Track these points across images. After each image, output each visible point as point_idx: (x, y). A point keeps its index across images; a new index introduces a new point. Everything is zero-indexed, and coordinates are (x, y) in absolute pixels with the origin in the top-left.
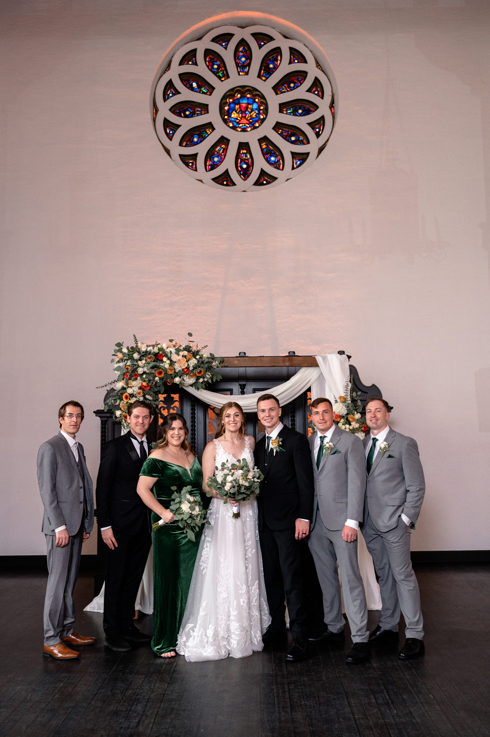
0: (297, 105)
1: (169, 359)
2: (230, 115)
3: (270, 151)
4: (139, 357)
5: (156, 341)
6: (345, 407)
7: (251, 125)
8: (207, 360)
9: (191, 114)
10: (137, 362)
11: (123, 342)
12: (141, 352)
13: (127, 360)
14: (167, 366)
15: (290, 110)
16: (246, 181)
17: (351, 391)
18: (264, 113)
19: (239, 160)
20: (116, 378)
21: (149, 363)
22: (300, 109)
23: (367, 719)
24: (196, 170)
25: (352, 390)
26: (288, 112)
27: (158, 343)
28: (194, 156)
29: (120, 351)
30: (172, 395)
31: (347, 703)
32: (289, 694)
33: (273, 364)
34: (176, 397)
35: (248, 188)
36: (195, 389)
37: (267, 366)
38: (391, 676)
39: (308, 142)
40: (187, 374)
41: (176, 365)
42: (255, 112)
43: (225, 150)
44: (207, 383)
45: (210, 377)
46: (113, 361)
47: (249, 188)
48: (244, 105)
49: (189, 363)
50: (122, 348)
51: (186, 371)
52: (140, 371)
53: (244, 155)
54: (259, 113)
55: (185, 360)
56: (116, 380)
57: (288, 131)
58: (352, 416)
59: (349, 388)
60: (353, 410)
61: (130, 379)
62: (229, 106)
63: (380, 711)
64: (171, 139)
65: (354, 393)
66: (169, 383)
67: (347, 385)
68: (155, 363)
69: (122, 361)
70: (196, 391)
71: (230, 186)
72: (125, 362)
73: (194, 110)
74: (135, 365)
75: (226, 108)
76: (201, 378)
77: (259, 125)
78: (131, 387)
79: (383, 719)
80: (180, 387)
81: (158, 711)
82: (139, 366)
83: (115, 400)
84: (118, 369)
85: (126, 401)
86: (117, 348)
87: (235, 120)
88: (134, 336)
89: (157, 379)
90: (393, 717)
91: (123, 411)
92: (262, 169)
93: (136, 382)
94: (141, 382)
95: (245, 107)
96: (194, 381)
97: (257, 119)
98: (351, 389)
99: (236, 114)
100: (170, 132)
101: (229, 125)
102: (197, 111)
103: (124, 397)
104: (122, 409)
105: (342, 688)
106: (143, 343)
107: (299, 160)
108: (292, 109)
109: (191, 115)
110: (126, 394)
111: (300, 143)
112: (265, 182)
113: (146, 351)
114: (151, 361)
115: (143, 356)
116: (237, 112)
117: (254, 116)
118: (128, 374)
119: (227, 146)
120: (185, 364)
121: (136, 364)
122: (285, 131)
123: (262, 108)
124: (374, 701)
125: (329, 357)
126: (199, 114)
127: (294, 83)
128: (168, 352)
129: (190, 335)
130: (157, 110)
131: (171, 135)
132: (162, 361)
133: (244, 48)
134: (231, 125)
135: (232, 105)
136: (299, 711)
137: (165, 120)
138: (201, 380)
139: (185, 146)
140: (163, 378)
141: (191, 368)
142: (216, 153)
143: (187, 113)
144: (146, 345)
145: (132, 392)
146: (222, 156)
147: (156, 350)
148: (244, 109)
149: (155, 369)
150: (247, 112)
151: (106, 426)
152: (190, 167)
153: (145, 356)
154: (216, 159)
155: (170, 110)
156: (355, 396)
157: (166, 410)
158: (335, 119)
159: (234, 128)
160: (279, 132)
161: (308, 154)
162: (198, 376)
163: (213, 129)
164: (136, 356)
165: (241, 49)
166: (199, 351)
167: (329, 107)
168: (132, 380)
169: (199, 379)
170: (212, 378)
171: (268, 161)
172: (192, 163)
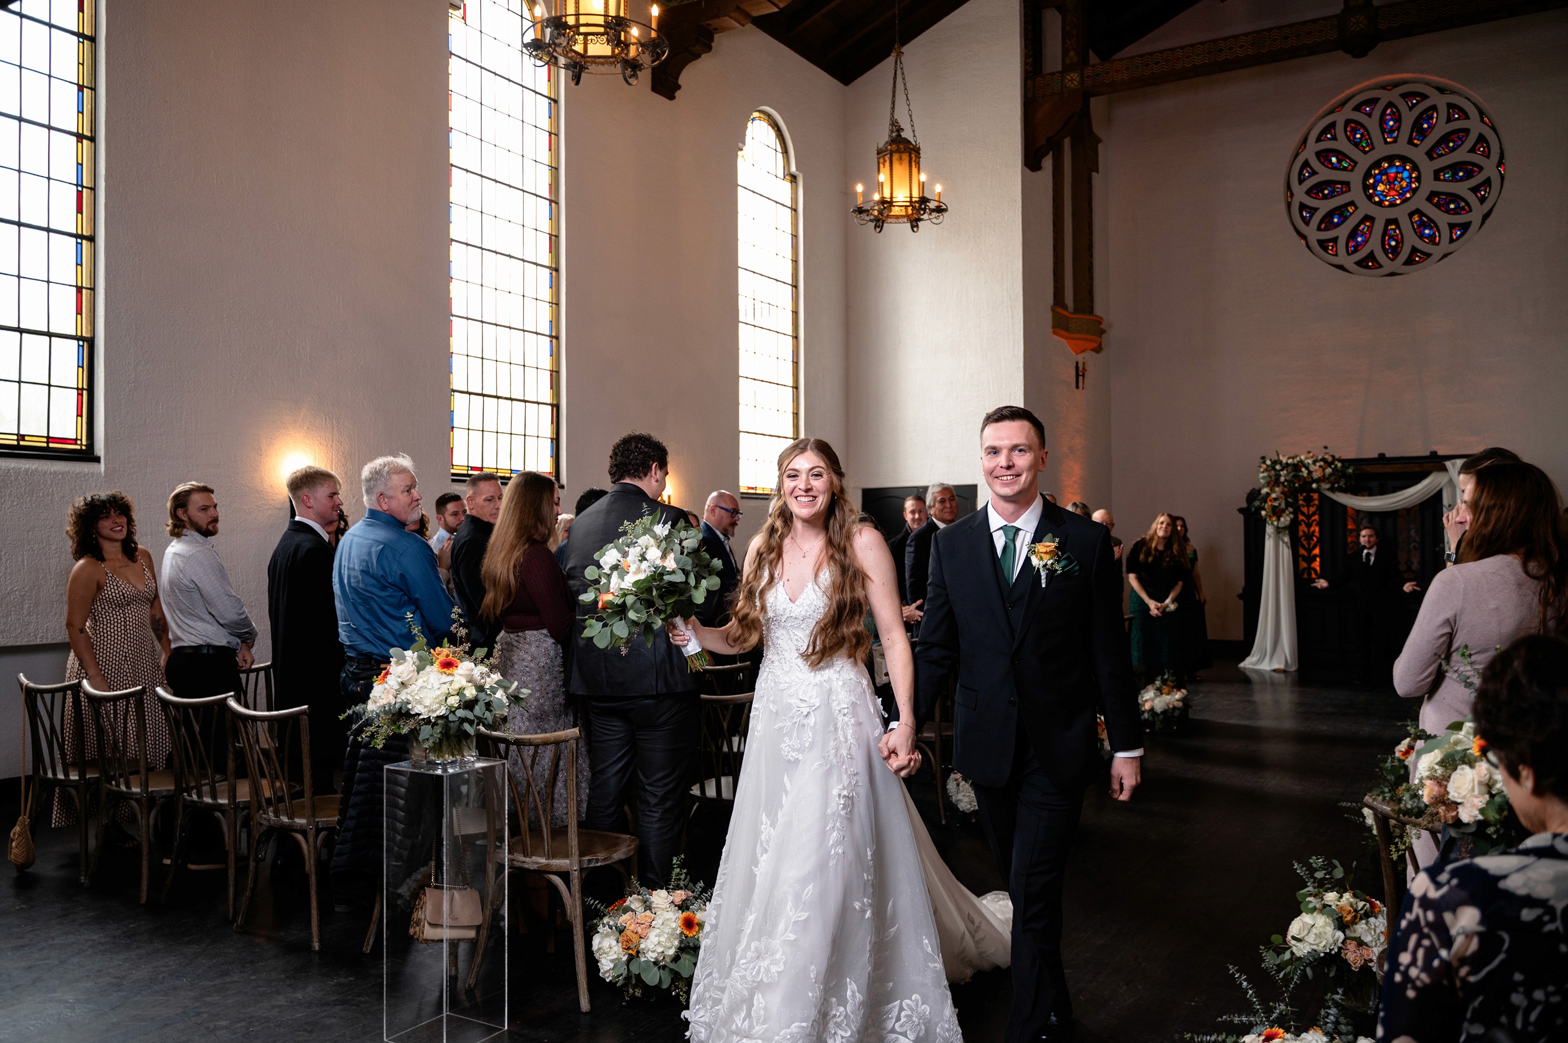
0: (1456, 169)
1: (1307, 468)
2: (1376, 188)
3: (1424, 224)
4: (1281, 467)
5: (1296, 453)
7: (1400, 197)
9: (1331, 194)
10: (1279, 472)
11: (1266, 455)
12: (1283, 464)
13: (1271, 470)
14: (1305, 475)
15: (1449, 175)
16: (1395, 262)
18: (1416, 181)
19: (1387, 237)
21: (1290, 473)
22: (1461, 171)
24: (1336, 255)
26: (1446, 177)
27: (1297, 456)
28: (1335, 240)
29: (1264, 463)
30: (1312, 494)
34: (1315, 496)
35: (1397, 269)
36: (1332, 492)
39: (1471, 210)
40: (1323, 481)
41: (1314, 474)
42: (1406, 182)
43: (1370, 228)
44: (1341, 488)
45: (1345, 482)
46: (1259, 471)
47: (1399, 267)
48: (1392, 175)
49: (1325, 471)
50: (1266, 461)
51: (1323, 479)
52: (1282, 479)
53: (1393, 231)
54: (1411, 182)
55: (1322, 469)
57: (1446, 199)
61: (1274, 486)
62: (1374, 178)
64: (1307, 223)
66: (1308, 487)
68: (1295, 472)
69: (1266, 471)
71: (1377, 268)
72: (1268, 472)
73: (1334, 189)
74: (1278, 474)
75: (1371, 181)
76: (1336, 483)
77: (1410, 195)
78: (1275, 492)
80: (1318, 491)
82: (1281, 475)
83: (1260, 502)
84: (1264, 478)
85: (1270, 503)
86: (1262, 461)
87: (1381, 193)
88: (1277, 449)
89: (1297, 485)
91: (1267, 511)
92: (1413, 246)
93: (1279, 488)
94: (1283, 488)
95: (1393, 177)
96: (1330, 486)
97: (1408, 188)
99: (1382, 186)
100: (1306, 216)
101: (1374, 200)
102: (1337, 189)
103: (1268, 500)
104: (1267, 509)
106: (1283, 456)
107: (1459, 230)
108: (1450, 173)
109: (1330, 196)
110: (1270, 497)
111: (1460, 212)
112: (1417, 259)
113: (1287, 463)
114: (1291, 471)
115: (1284, 467)
116: (1385, 183)
117: (1404, 186)
118: (1271, 481)
119: (1372, 224)
120: (1321, 472)
122: (1441, 199)
123: (1414, 175)
126: (1340, 193)
127: (1454, 142)
128: (1306, 463)
129: (1326, 448)
131: (1308, 220)
132: (1301, 471)
133: (1392, 111)
134: (1377, 200)
135: (1378, 177)
137: (1301, 204)
138: (1336, 485)
139: (1325, 230)
140: (1302, 484)
142: (1359, 232)
143: (1326, 192)
144: (1286, 456)
145: (1276, 496)
146: (1367, 235)
147: (1295, 461)
148: (1393, 179)
149: (1295, 477)
150: (1396, 182)
151: (1251, 524)
152: (1329, 253)
153: (1286, 467)
154: (1359, 239)
155: (1307, 193)
157: (1306, 508)
158: (1504, 180)
159: (1380, 204)
160: (1435, 202)
161: (1470, 223)
162: (1333, 482)
163: (1356, 208)
164: (1278, 467)
165: (1389, 111)
166: (1334, 461)
167: (1497, 167)
168: (1276, 486)
170: (1345, 484)
171: (1421, 236)
172: (1332, 246)
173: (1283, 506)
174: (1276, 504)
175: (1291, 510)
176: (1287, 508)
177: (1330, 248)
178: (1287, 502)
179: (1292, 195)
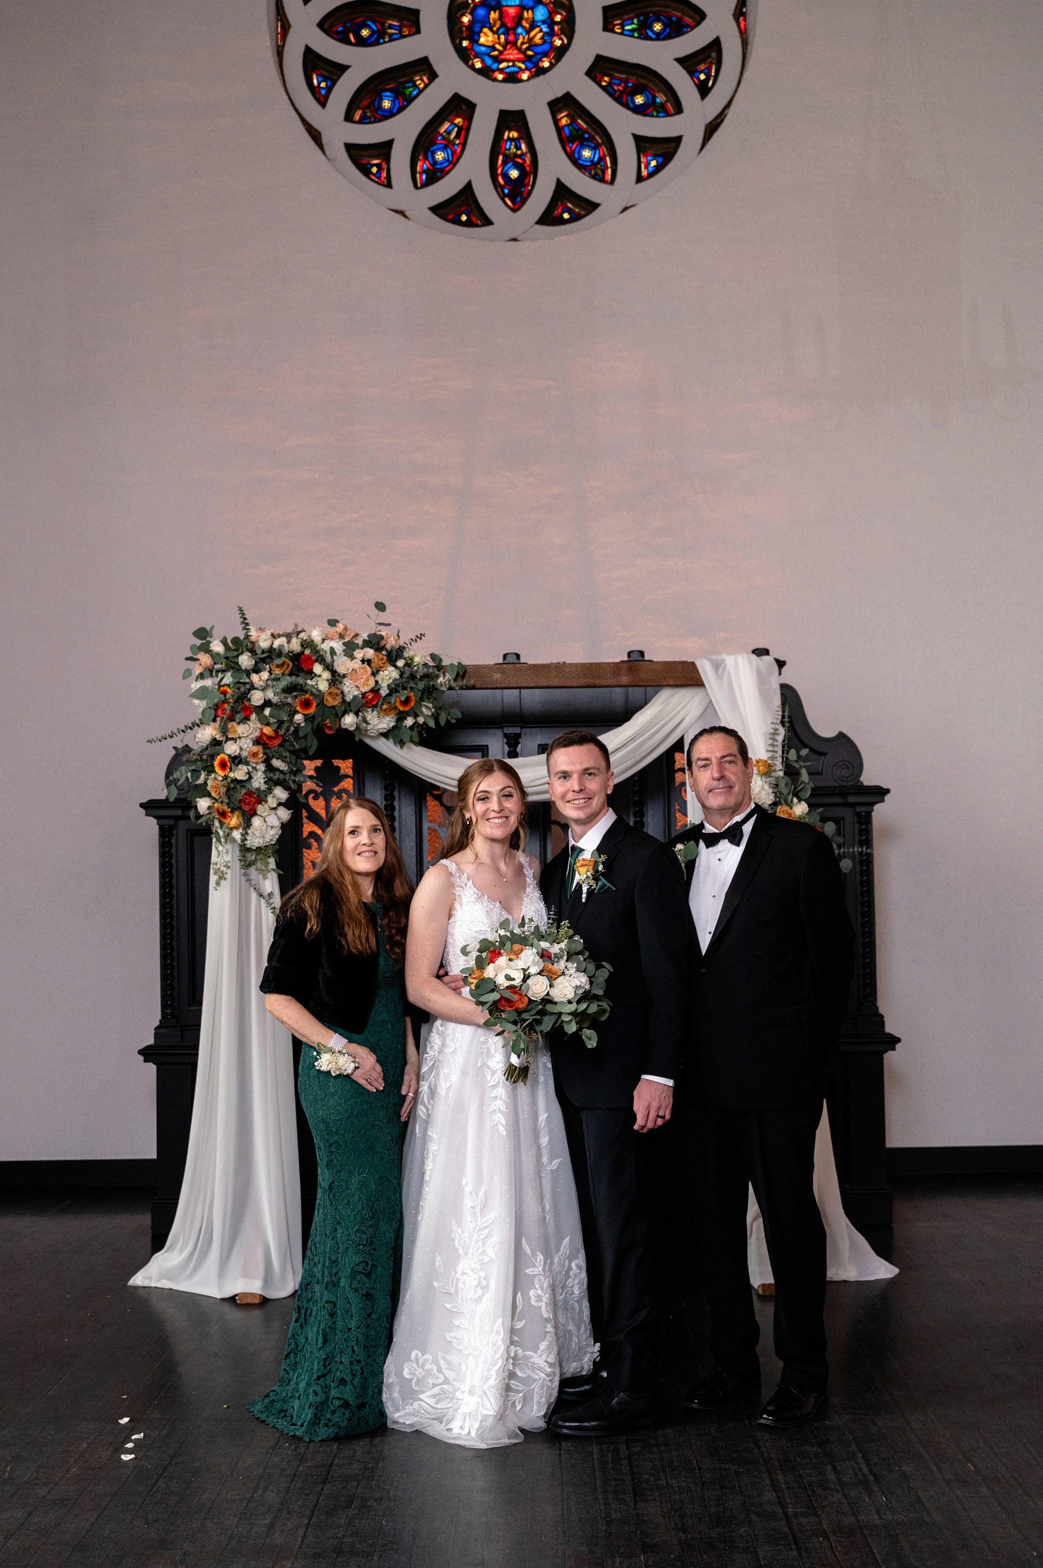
0: (649, 10)
1: (329, 667)
2: (476, 38)
3: (580, 132)
4: (253, 662)
5: (296, 625)
6: (770, 787)
7: (530, 65)
8: (422, 671)
9: (375, 36)
10: (248, 675)
11: (212, 628)
12: (259, 652)
13: (223, 671)
14: (323, 686)
15: (633, 23)
16: (518, 213)
17: (783, 746)
18: (563, 31)
19: (501, 158)
20: (197, 718)
21: (279, 679)
22: (658, 20)
23: (817, 1515)
24: (389, 185)
25: (787, 745)
26: (627, 28)
27: (299, 630)
28: (384, 149)
29: (205, 648)
30: (336, 762)
31: (767, 1481)
32: (630, 1463)
33: (590, 681)
34: (346, 766)
35: (524, 233)
36: (395, 743)
37: (575, 684)
38: (874, 1423)
39: (679, 110)
40: (374, 707)
41: (347, 684)
42: (541, 31)
43: (464, 132)
44: (423, 729)
45: (433, 714)
46: (187, 674)
47: (527, 231)
48: (511, 11)
49: (379, 678)
50: (210, 642)
51: (371, 700)
52: (257, 698)
53: (513, 144)
54: (552, 33)
55: (369, 669)
56: (198, 722)
57: (626, 81)
58: (785, 808)
59: (780, 738)
60: (789, 794)
61: (231, 719)
62: (471, 13)
63: (846, 1498)
64: (322, 101)
65: (793, 752)
66: (330, 728)
67: (776, 732)
68: (294, 677)
69: (211, 675)
70: (397, 749)
71: (478, 226)
72: (217, 677)
73: (383, 24)
74: (244, 684)
75: (466, 19)
76: (409, 716)
77: (551, 63)
78: (234, 739)
79: (854, 1514)
80: (357, 739)
81: (318, 1501)
82: (253, 687)
83: (196, 773)
84: (202, 693)
85: (221, 773)
86: (198, 642)
87: (488, 50)
88: (241, 610)
89: (298, 718)
90: (878, 1512)
91: (215, 799)
92: (558, 181)
93: (247, 726)
94: (259, 725)
95: (513, 17)
96: (392, 724)
97: (546, 47)
98: (784, 741)
99: (490, 34)
100: (319, 83)
101: (473, 65)
102: (391, 27)
103: (216, 763)
104: (213, 794)
105: (755, 1451)
106: (261, 630)
107: (655, 157)
108: (635, 21)
109: (373, 39)
110: (222, 756)
111: (658, 112)
112: (566, 216)
113: (271, 650)
114: (283, 674)
115: (263, 660)
116: (495, 29)
117: (537, 39)
118: (226, 706)
119: (469, 119)
120: (367, 680)
121: (247, 680)
122: (619, 79)
123: (558, 18)
124: (832, 1477)
125: (730, 660)
126: (395, 37)
128: (326, 652)
129: (380, 607)
130: (287, 26)
131: (323, 92)
132: (311, 674)
134: (478, 65)
135: (481, 12)
136: (655, 1500)
137: (309, 51)
138: (409, 721)
139: (360, 122)
140: (313, 717)
141: (384, 692)
142: (440, 138)
143: (365, 33)
144: (269, 633)
145: (238, 751)
146: (456, 147)
147: (295, 646)
148: (513, 20)
149: (295, 694)
150: (520, 30)
151: (173, 840)
152: (373, 177)
153: (268, 660)
154: (440, 156)
155: (321, 25)
156: (795, 758)
157: (321, 799)
158: (749, 47)
159: (486, 72)
160: (604, 84)
161: (678, 140)
162: (401, 712)
163: (433, 76)
164: (246, 661)
166: (404, 648)
167: (734, 15)
168: (238, 720)
169: (405, 718)
170: (436, 717)
171: (575, 160)
172: (378, 166)
173: (259, 782)
174: (240, 773)
175: (281, 794)
176: (270, 790)
177: (374, 170)
178: (270, 768)
179: (286, 28)
